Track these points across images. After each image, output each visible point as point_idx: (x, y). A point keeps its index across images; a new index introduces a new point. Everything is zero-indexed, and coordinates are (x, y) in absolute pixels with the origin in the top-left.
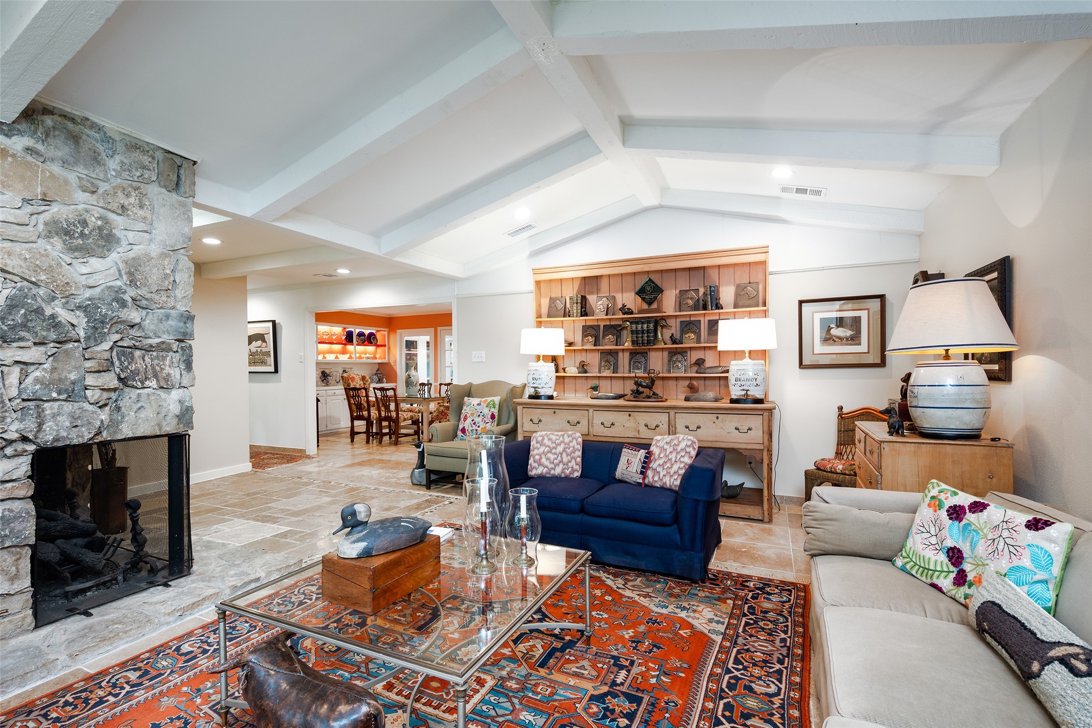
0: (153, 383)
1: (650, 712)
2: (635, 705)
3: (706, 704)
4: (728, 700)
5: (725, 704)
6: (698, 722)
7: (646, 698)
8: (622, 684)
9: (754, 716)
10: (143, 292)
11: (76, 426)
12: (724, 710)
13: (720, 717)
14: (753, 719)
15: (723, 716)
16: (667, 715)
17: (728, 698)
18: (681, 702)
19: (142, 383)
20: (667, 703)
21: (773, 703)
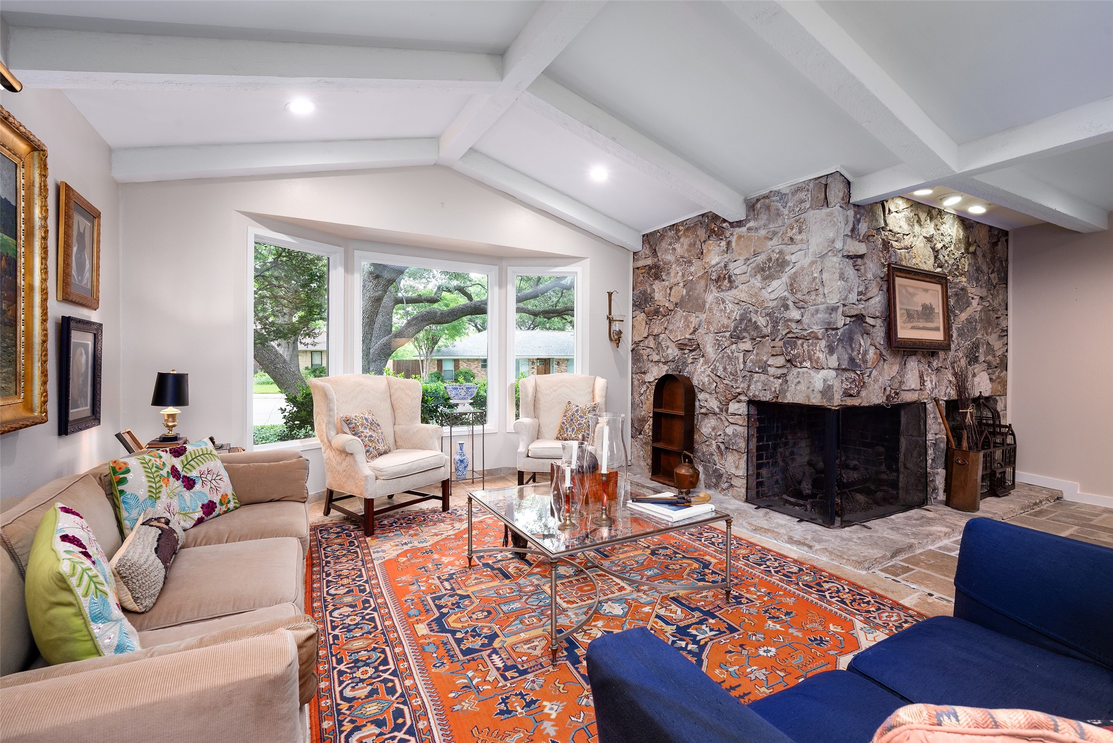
0: (808, 364)
1: (449, 650)
2: (464, 649)
3: (412, 682)
4: (395, 697)
5: (396, 692)
6: (409, 664)
7: (461, 657)
8: (489, 656)
9: (367, 697)
10: (799, 296)
11: (765, 390)
12: (394, 686)
13: (395, 678)
14: (366, 693)
15: (392, 681)
16: (435, 655)
17: (397, 699)
18: (433, 670)
19: (801, 364)
20: (443, 663)
21: (352, 721)
